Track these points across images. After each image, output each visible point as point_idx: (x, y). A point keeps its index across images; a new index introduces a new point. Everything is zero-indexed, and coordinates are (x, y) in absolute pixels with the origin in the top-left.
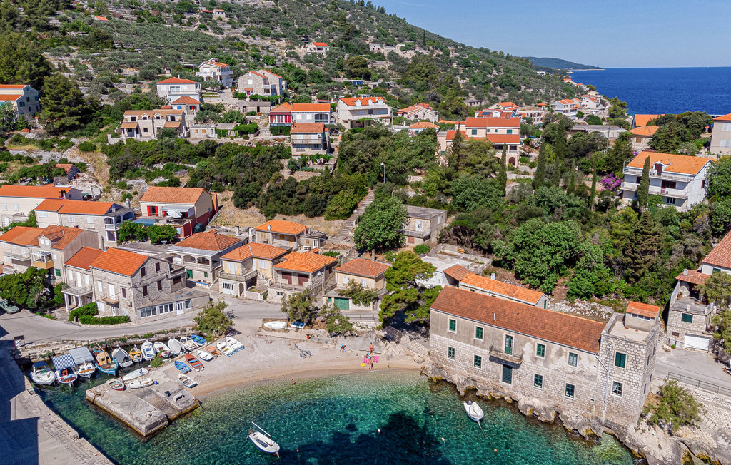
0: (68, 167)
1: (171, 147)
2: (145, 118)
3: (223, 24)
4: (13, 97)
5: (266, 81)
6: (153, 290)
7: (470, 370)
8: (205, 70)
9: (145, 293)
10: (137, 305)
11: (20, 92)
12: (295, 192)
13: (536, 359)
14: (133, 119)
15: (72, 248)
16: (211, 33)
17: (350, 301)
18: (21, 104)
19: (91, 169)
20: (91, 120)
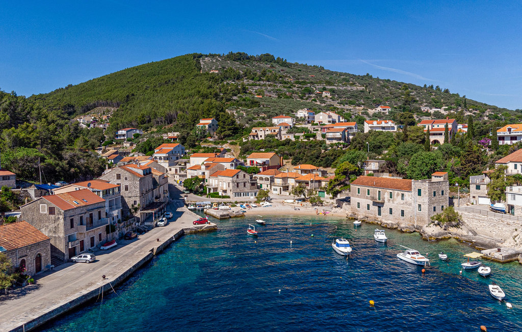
0: (222, 150)
1: (269, 141)
2: (261, 131)
3: (327, 99)
4: (207, 124)
5: (330, 117)
6: (241, 185)
7: (365, 212)
8: (300, 114)
9: (238, 186)
10: (233, 191)
11: (210, 121)
12: (320, 157)
13: (389, 200)
14: (256, 131)
15: (213, 170)
16: (318, 103)
17: (325, 193)
18: (210, 127)
19: (232, 151)
20: (238, 133)
